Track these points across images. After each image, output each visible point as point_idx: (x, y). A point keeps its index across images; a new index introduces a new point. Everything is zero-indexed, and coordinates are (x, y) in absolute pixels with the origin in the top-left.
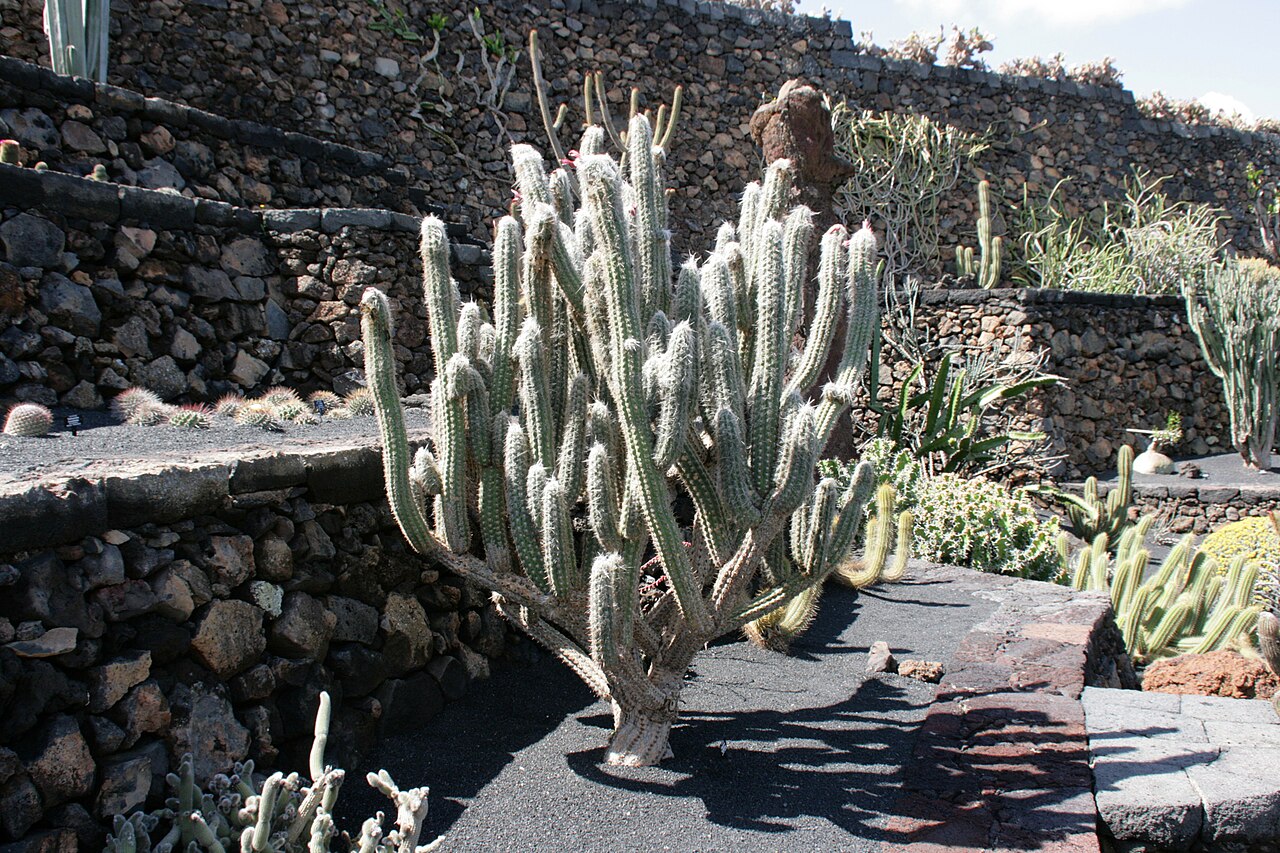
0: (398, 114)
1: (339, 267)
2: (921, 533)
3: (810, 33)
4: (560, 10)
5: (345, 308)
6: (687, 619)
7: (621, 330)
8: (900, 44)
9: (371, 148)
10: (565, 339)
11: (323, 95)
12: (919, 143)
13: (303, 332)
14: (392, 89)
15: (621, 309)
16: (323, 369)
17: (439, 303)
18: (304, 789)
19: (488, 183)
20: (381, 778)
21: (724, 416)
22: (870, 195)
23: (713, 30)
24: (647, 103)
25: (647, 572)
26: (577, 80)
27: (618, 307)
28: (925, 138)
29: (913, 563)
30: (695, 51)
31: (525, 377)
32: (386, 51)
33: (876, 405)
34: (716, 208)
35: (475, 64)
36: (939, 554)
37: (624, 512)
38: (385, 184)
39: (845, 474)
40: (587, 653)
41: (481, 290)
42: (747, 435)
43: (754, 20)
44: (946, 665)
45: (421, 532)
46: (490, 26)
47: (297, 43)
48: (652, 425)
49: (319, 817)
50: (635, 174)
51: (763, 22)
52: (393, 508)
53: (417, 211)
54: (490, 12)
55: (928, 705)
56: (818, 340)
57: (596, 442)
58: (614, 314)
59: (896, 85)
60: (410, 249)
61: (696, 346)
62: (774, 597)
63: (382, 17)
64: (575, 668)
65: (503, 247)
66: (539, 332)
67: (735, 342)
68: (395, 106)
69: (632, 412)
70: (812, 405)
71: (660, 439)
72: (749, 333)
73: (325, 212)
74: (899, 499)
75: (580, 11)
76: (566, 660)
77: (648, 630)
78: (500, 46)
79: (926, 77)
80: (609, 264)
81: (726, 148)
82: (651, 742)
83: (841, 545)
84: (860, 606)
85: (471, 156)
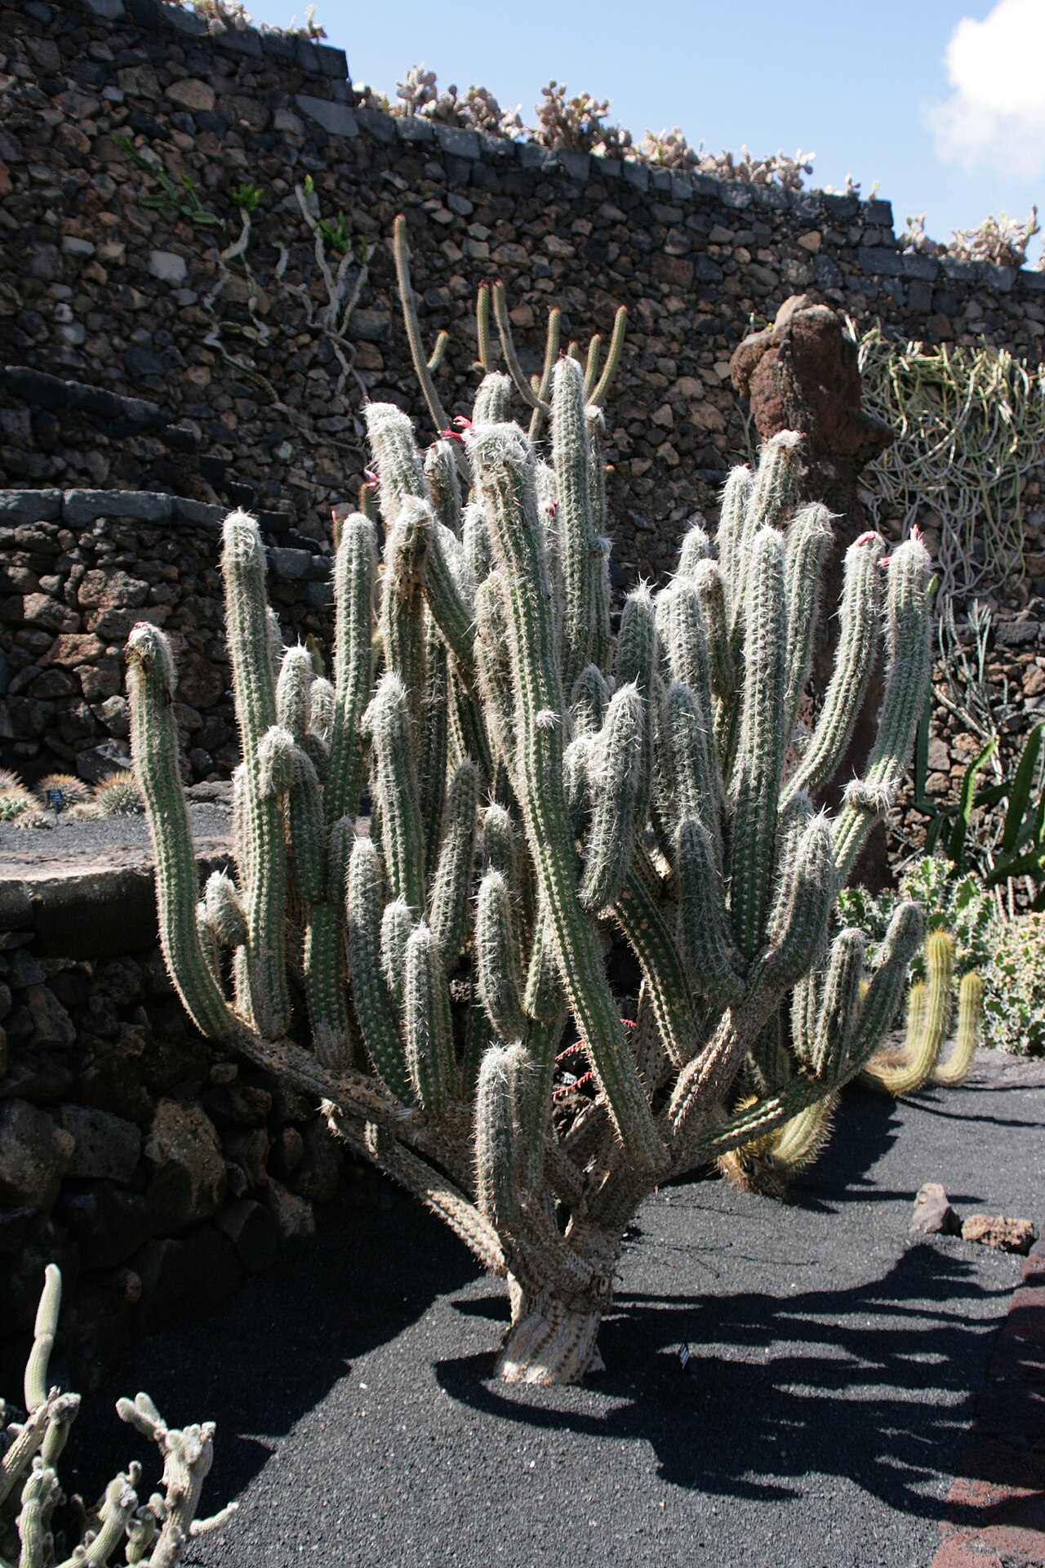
0: (184, 341)
1: (90, 581)
2: (995, 1007)
3: (826, 221)
4: (438, 181)
5: (97, 645)
6: (628, 1149)
7: (530, 695)
8: (968, 237)
9: (142, 392)
10: (444, 705)
11: (66, 307)
12: (995, 393)
13: (31, 681)
14: (175, 300)
15: (531, 664)
16: (62, 739)
17: (249, 647)
18: (13, 1426)
19: (323, 450)
20: (138, 1407)
21: (690, 832)
22: (917, 474)
23: (675, 215)
24: (575, 332)
25: (564, 1066)
26: (463, 291)
27: (526, 661)
28: (1005, 384)
29: (984, 1055)
30: (646, 247)
31: (381, 765)
32: (167, 242)
33: (924, 802)
34: (677, 492)
35: (305, 263)
36: (1025, 1041)
37: (532, 978)
38: (162, 449)
39: (875, 912)
40: (471, 1199)
41: (311, 620)
42: (724, 861)
43: (739, 200)
44: (1040, 1224)
45: (214, 1006)
46: (329, 205)
47: (26, 225)
48: (578, 844)
49: (37, 1474)
50: (558, 450)
51: (754, 202)
52: (170, 967)
53: (212, 494)
54: (330, 183)
55: (1010, 1291)
56: (837, 712)
57: (491, 869)
58: (520, 671)
59: (960, 301)
60: (202, 554)
61: (647, 720)
62: (766, 1114)
63: (160, 187)
64: (450, 1221)
65: (350, 561)
66: (403, 695)
67: (708, 715)
68: (180, 327)
69: (546, 824)
70: (828, 815)
71: (590, 866)
72: (731, 700)
73: (69, 494)
74: (961, 952)
75: (470, 183)
76: (435, 1208)
77: (565, 1161)
78: (344, 238)
79: (1007, 288)
80: (513, 594)
81: (693, 399)
82: (569, 1344)
83: (871, 1033)
84: (898, 1124)
85: (297, 407)
